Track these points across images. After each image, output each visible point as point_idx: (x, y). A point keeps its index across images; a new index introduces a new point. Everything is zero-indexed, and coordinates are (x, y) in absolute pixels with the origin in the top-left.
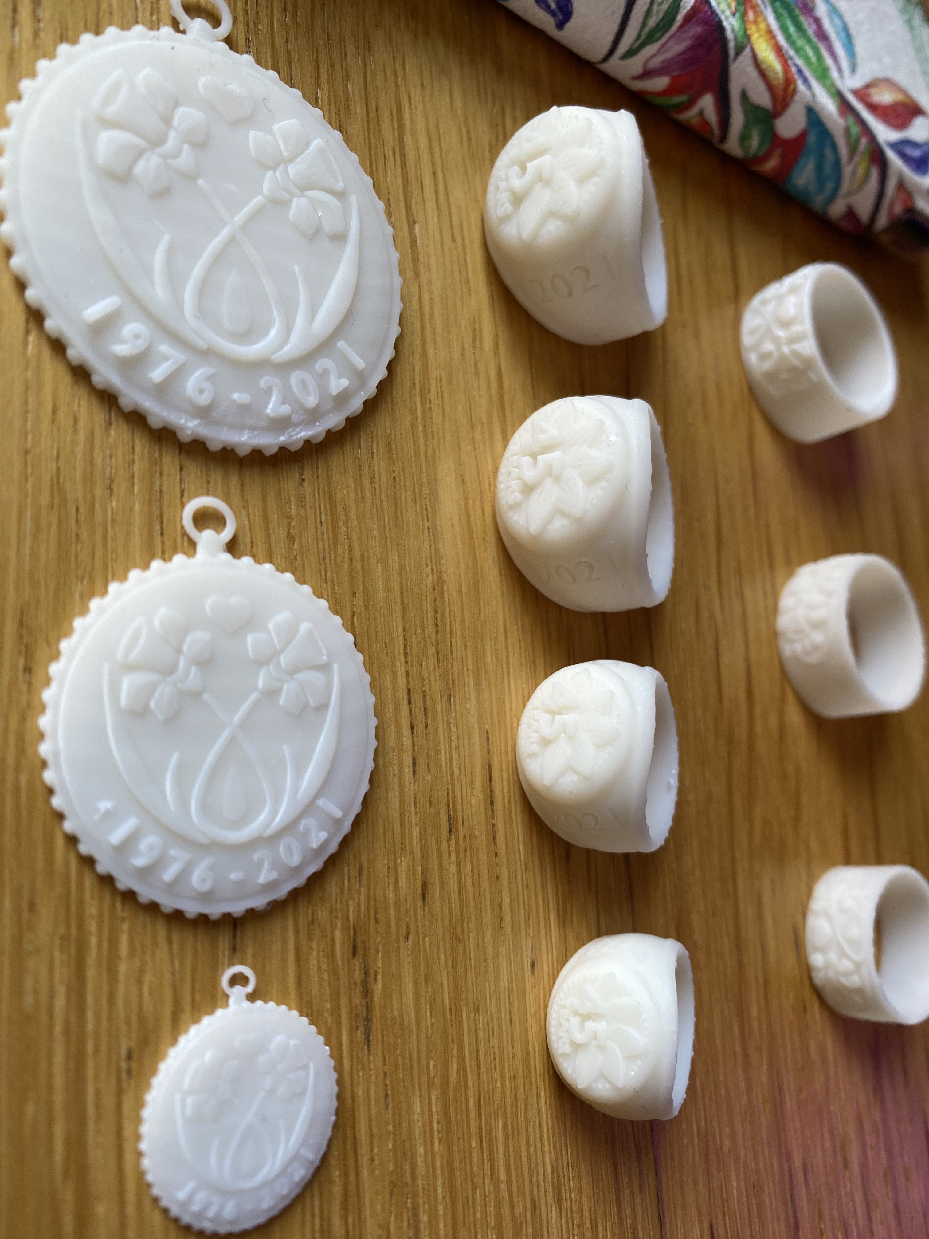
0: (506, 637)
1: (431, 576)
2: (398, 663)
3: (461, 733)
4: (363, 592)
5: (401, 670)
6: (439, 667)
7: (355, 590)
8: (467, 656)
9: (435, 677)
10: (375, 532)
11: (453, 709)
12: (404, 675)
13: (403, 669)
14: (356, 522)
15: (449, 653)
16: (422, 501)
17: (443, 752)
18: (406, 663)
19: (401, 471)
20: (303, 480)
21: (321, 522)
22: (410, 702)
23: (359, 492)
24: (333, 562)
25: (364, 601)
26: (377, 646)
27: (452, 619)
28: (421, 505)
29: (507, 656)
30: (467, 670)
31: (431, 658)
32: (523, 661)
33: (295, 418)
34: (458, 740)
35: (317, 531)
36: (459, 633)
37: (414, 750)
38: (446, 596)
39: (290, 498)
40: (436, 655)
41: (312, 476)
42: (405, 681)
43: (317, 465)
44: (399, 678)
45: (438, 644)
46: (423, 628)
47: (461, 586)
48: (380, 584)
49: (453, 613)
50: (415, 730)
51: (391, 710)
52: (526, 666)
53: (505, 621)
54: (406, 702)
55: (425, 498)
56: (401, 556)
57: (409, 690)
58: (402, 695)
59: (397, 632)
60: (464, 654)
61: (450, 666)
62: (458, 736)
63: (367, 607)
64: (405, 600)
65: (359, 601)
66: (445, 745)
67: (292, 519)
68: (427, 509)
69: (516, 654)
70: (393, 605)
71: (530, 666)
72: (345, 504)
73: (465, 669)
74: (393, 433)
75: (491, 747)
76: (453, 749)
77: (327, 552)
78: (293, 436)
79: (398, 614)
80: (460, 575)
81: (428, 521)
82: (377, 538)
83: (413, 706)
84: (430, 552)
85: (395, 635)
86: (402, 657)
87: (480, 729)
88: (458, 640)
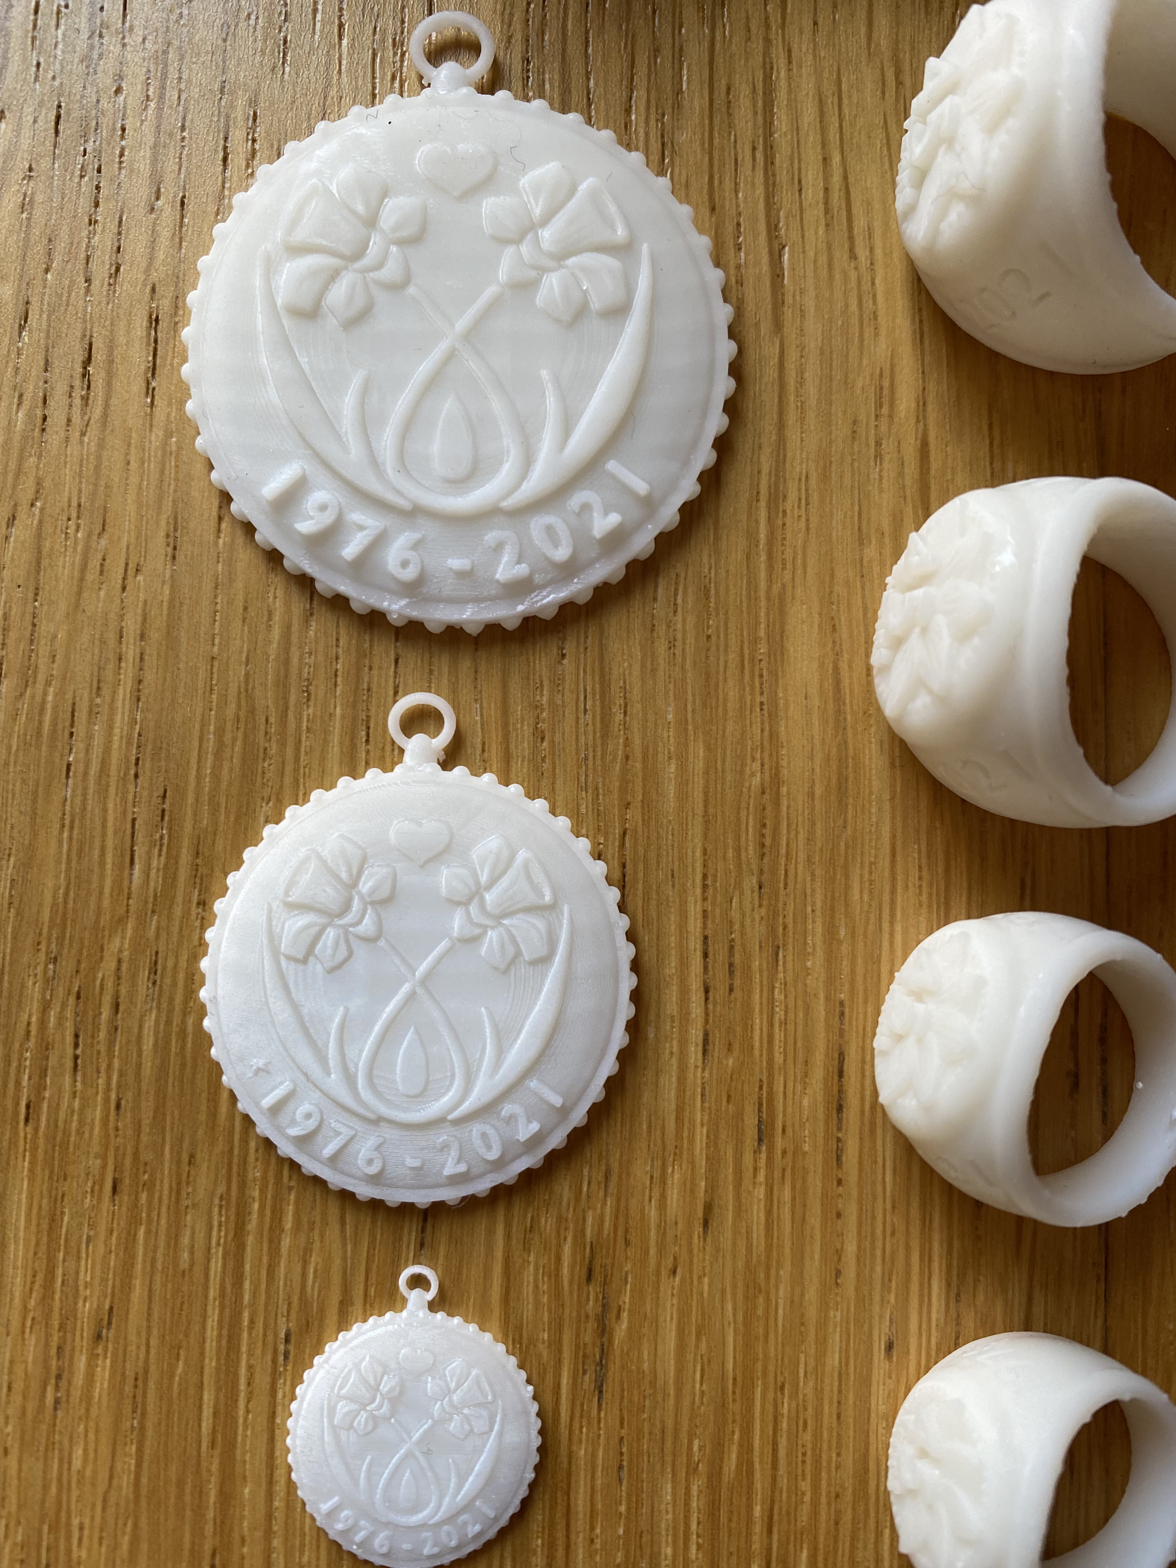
0: (893, 862)
1: (759, 774)
2: (691, 899)
3: (791, 1004)
4: (642, 801)
5: (694, 909)
6: (760, 906)
7: (629, 798)
8: (813, 890)
9: (753, 920)
10: (670, 717)
11: (781, 968)
12: (699, 916)
13: (699, 908)
14: (639, 706)
15: (782, 885)
16: (754, 665)
17: (757, 1028)
18: (705, 899)
19: (722, 624)
20: (563, 656)
21: (586, 711)
22: (706, 955)
23: (649, 664)
24: (599, 762)
25: (643, 814)
26: (658, 875)
27: (792, 835)
28: (752, 672)
29: (893, 892)
30: (813, 911)
31: (747, 893)
32: (924, 898)
33: (538, 579)
34: (786, 1012)
35: (577, 722)
36: (802, 856)
37: (707, 1021)
38: (784, 803)
39: (542, 682)
40: (756, 888)
41: (577, 648)
42: (699, 924)
43: (586, 633)
44: (691, 921)
45: (761, 872)
46: (738, 850)
47: (812, 787)
48: (671, 790)
49: (794, 827)
50: (711, 994)
51: (673, 964)
52: (930, 906)
53: (894, 837)
54: (699, 954)
55: (761, 660)
56: (708, 748)
57: (706, 938)
58: (695, 945)
59: (693, 856)
60: (808, 886)
61: (781, 905)
62: (786, 1007)
63: (646, 822)
64: (711, 811)
65: (634, 815)
66: (761, 1019)
67: (542, 710)
68: (761, 676)
69: (911, 889)
70: (690, 818)
71: (938, 908)
72: (625, 682)
73: (809, 909)
74: (713, 571)
75: (846, 1027)
76: (777, 1025)
77: (591, 750)
78: (537, 602)
79: (696, 829)
80: (813, 770)
81: (762, 693)
82: (672, 725)
83: (710, 960)
84: (762, 739)
85: (690, 860)
86: (698, 891)
87: (827, 998)
88: (800, 867)
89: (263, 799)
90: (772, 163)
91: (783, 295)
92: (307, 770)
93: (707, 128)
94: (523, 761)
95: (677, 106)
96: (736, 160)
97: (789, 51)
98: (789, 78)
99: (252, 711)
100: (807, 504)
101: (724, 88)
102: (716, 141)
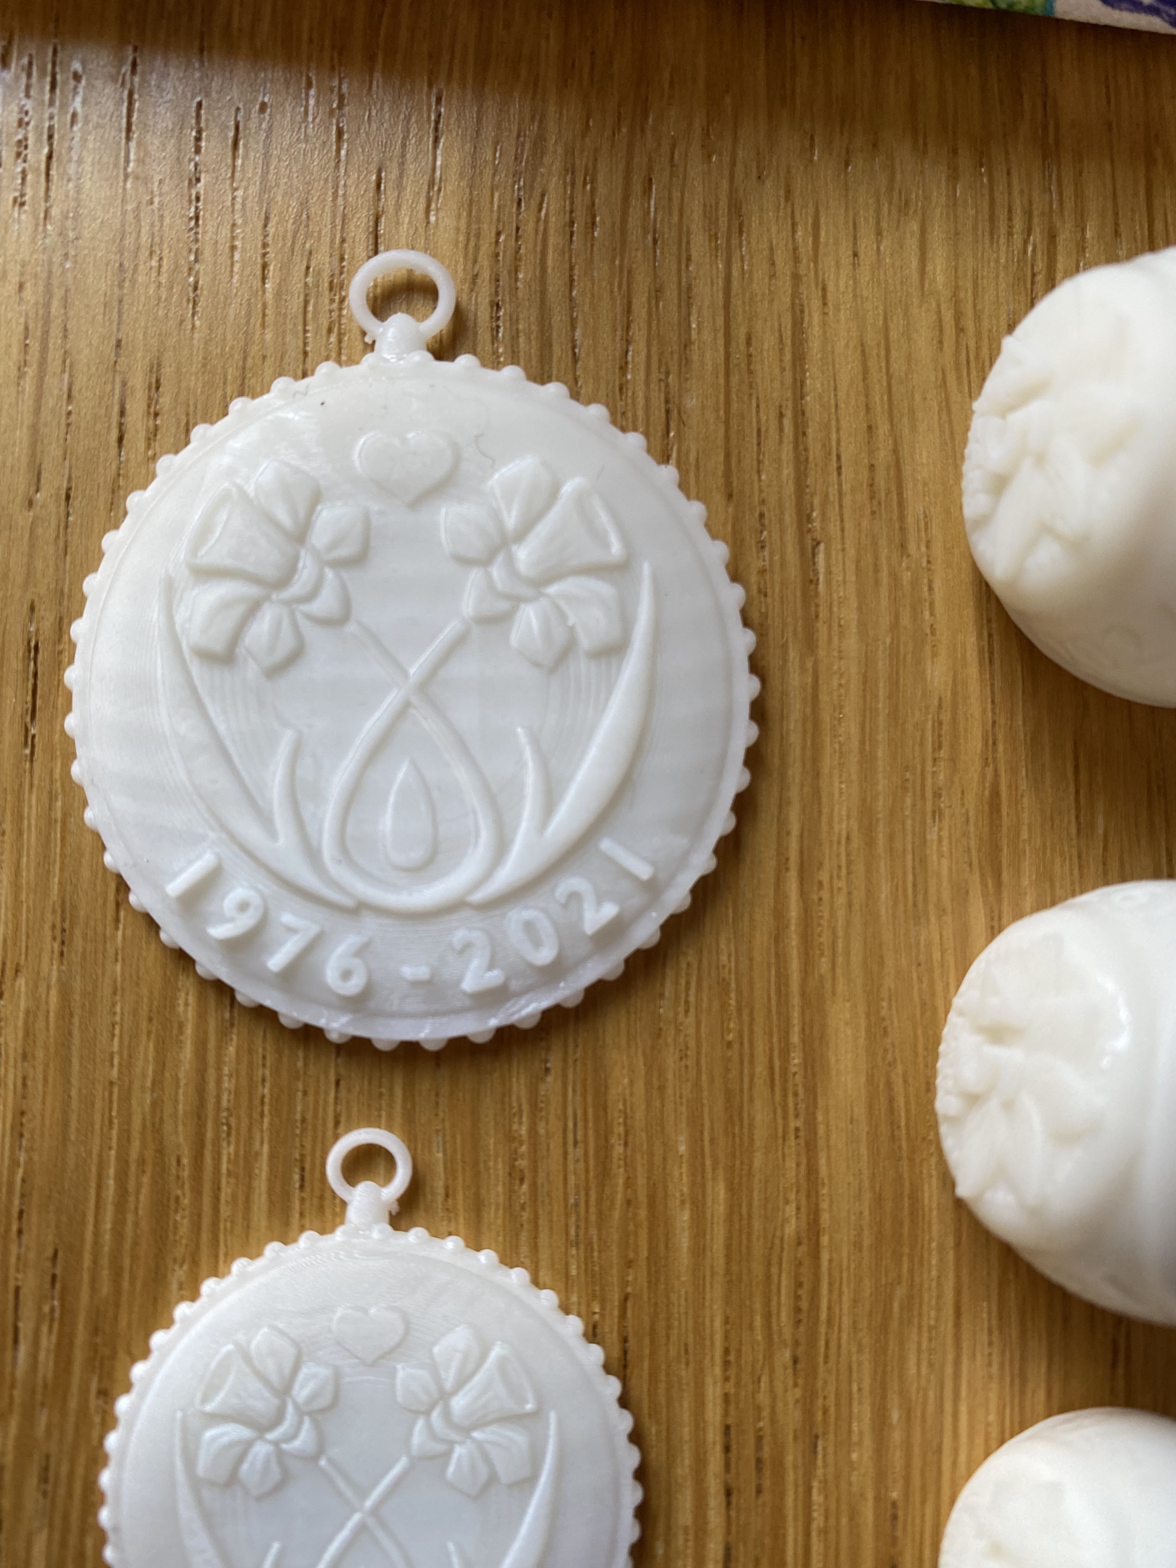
0: (957, 1324)
1: (793, 1221)
2: (709, 1380)
3: (833, 1506)
4: (648, 1258)
5: (713, 1392)
6: (795, 1385)
7: (631, 1255)
8: (860, 1364)
9: (786, 1404)
10: (682, 1149)
11: (820, 1462)
12: (719, 1401)
13: (719, 1391)
14: (644, 1135)
15: (821, 1359)
16: (786, 1081)
17: (790, 1539)
18: (726, 1379)
19: (746, 1029)
20: (547, 1070)
21: (576, 1143)
22: (727, 1449)
23: (655, 1080)
24: (592, 1209)
25: (649, 1274)
26: (668, 1351)
27: (835, 1296)
28: (784, 1090)
29: (957, 1362)
30: (860, 1390)
31: (779, 1372)
32: (995, 1369)
33: (514, 985)
34: (827, 1518)
35: (565, 1158)
36: (846, 1322)
37: (728, 1532)
38: (825, 1257)
39: (520, 1105)
40: (790, 1364)
41: (565, 1061)
42: (719, 1411)
43: (575, 1041)
44: (710, 1406)
45: (796, 1343)
46: (768, 1317)
47: (859, 1235)
48: (684, 1241)
49: (837, 1285)
50: (734, 1499)
51: (687, 1462)
52: (1002, 1378)
53: (958, 1292)
54: (719, 1448)
55: (795, 1074)
56: (731, 1189)
57: (727, 1428)
58: (714, 1436)
59: (712, 1325)
60: (854, 1358)
61: (820, 1383)
62: (827, 1510)
63: (653, 1284)
64: (735, 1268)
65: (639, 1277)
66: (796, 1528)
67: (521, 1143)
68: (796, 1094)
69: (979, 1357)
70: (708, 1278)
71: (1012, 1381)
72: (625, 1105)
73: (855, 1388)
74: (733, 959)
75: (899, 1533)
76: (814, 1534)
77: (583, 1193)
79: (715, 1293)
80: (861, 1213)
81: (797, 1116)
82: (684, 1160)
83: (733, 1455)
84: (797, 1175)
85: (708, 1332)
86: (718, 1370)
87: (877, 1499)
88: (844, 1336)
89: (175, 1260)
90: (804, 434)
91: (817, 606)
92: (228, 1225)
93: (723, 390)
94: (497, 1209)
95: (685, 362)
96: (759, 431)
97: (824, 289)
98: (824, 324)
99: (161, 1151)
100: (849, 873)
101: (742, 338)
102: (735, 406)
